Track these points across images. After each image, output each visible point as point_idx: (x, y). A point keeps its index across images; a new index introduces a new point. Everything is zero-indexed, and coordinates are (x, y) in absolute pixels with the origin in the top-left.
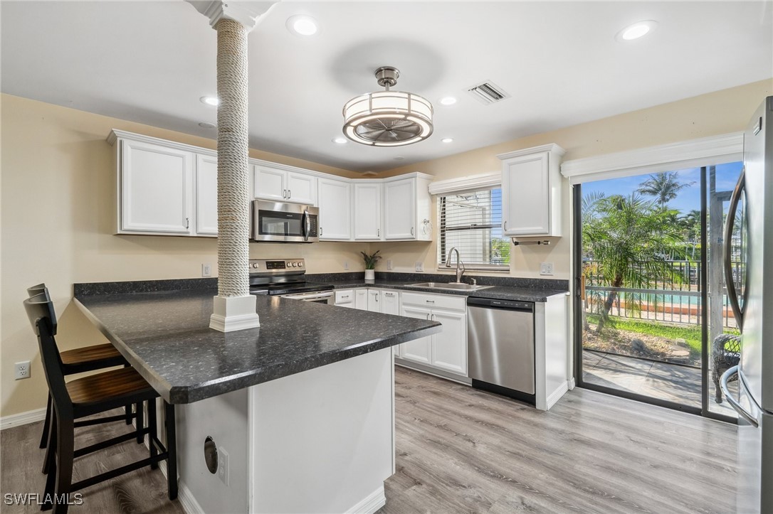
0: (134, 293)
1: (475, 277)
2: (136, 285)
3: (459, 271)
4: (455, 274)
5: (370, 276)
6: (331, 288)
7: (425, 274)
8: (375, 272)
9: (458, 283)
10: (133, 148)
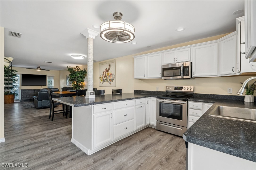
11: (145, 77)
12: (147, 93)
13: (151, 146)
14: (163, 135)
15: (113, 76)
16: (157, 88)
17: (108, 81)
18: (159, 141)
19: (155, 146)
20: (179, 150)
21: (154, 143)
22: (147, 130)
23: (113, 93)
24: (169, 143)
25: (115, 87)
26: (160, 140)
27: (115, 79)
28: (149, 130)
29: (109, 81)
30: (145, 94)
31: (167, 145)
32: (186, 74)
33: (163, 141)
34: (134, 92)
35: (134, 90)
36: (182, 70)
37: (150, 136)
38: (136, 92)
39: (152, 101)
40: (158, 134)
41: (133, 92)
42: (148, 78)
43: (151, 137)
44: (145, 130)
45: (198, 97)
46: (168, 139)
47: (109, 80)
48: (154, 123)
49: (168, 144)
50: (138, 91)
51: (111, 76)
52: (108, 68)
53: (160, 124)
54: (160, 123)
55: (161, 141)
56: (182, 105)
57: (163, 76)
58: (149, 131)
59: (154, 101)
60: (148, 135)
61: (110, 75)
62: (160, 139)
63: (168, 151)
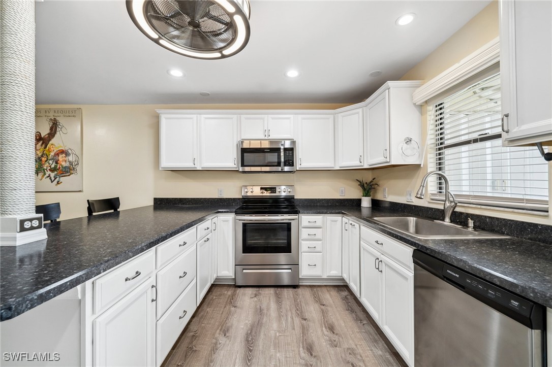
0: (180, 205)
1: (473, 217)
2: (181, 201)
3: (448, 204)
4: (442, 207)
5: (366, 203)
6: (296, 212)
7: (415, 206)
8: (372, 199)
9: (447, 221)
10: (166, 119)
11: (193, 166)
12: (195, 204)
13: (256, 333)
14: (256, 295)
15: (70, 158)
16: (221, 191)
17: (48, 173)
18: (260, 312)
19: (263, 329)
20: (307, 316)
21: (256, 324)
22: (214, 294)
23: (90, 211)
24: (281, 308)
25: (80, 191)
26: (261, 310)
27: (78, 168)
28: (219, 293)
29: (52, 175)
30: (187, 206)
31: (283, 316)
32: (289, 163)
33: (268, 309)
34: (155, 203)
35: (155, 199)
36: (282, 154)
37: (233, 309)
38: (160, 204)
39: (224, 221)
40: (244, 294)
41: (152, 203)
42: (202, 168)
43: (238, 310)
44: (210, 297)
45: (300, 205)
46: (272, 300)
47: (52, 170)
48: (228, 273)
49: (282, 312)
50: (167, 199)
51: (61, 158)
52: (48, 131)
53: (244, 271)
54: (244, 269)
55: (265, 311)
56: (290, 223)
57: (243, 165)
58: (220, 295)
59: (227, 221)
60: (228, 307)
61: (57, 154)
62: (258, 307)
63: (294, 329)
